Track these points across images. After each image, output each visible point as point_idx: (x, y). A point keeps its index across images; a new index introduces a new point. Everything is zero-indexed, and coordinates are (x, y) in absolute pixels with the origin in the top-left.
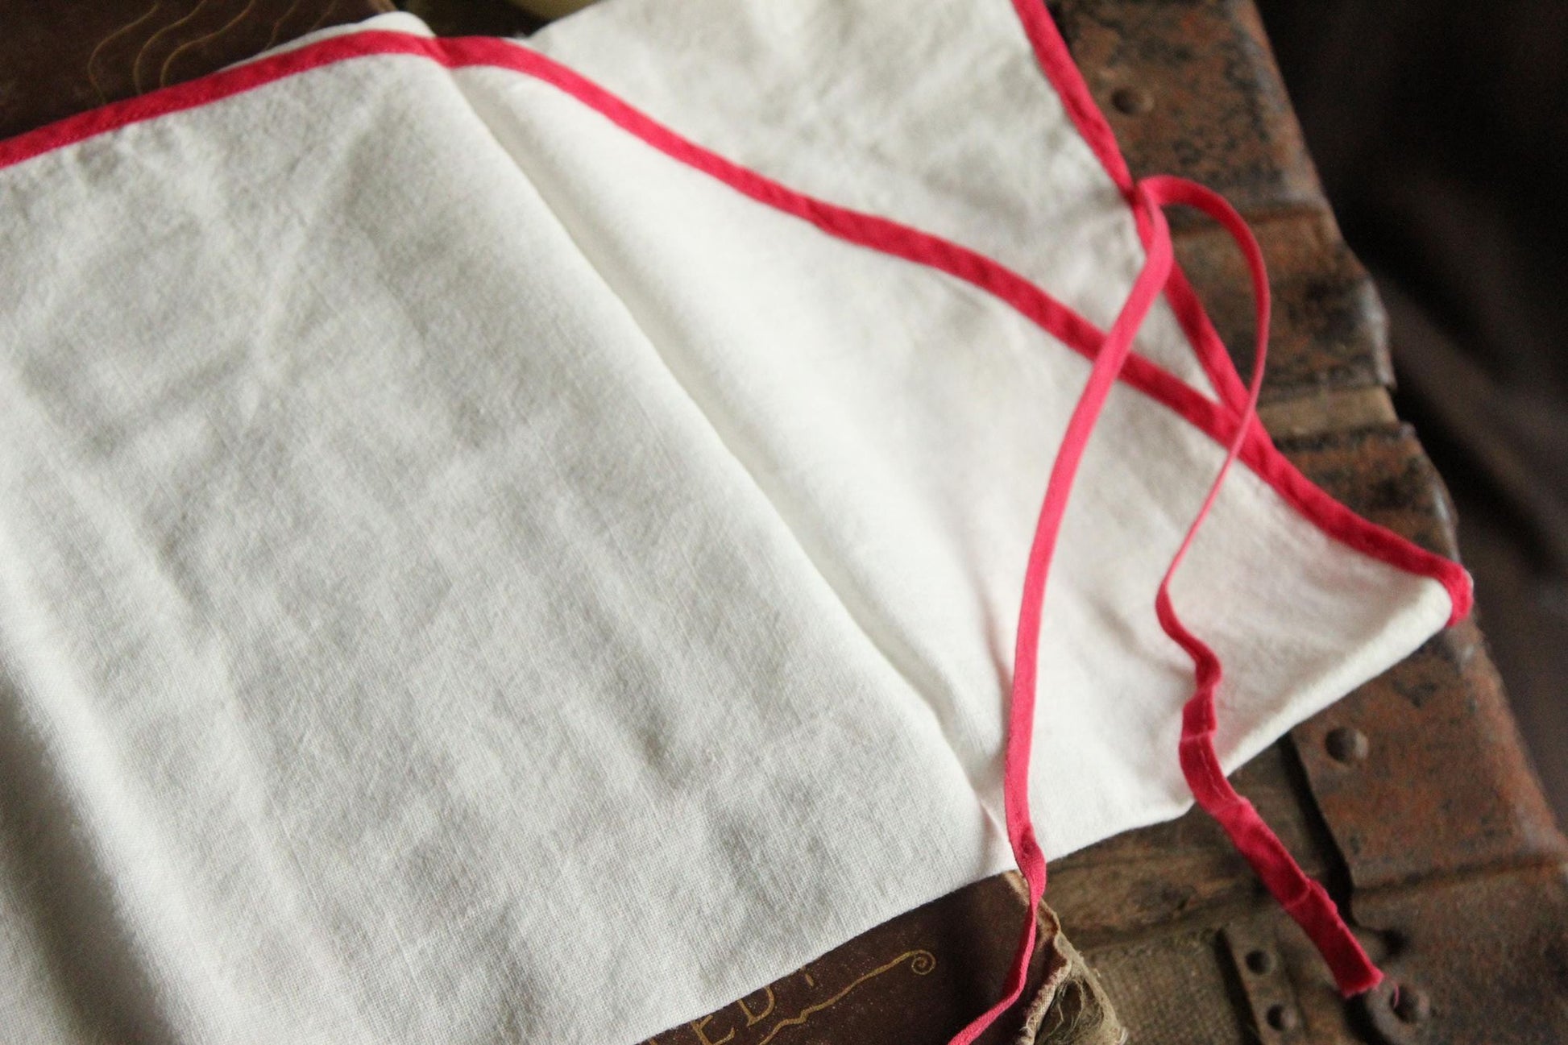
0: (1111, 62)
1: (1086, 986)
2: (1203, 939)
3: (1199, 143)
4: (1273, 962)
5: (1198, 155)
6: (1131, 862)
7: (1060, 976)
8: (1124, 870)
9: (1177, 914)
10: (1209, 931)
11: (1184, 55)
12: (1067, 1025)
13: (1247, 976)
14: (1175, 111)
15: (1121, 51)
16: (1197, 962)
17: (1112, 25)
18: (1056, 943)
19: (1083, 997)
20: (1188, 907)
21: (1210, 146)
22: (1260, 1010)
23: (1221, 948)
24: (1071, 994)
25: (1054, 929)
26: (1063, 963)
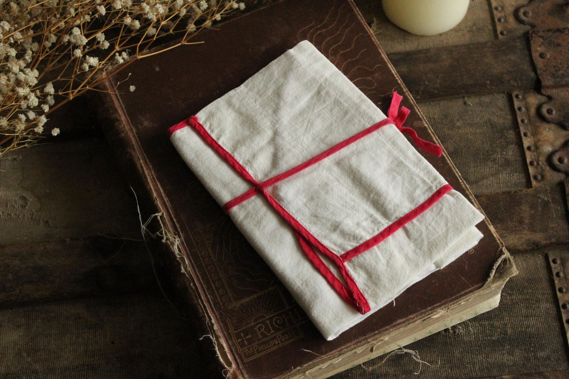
0: (540, 46)
1: (509, 259)
2: (542, 254)
3: (560, 67)
4: (559, 262)
5: (560, 69)
6: (526, 234)
7: (503, 257)
8: (523, 236)
9: (536, 248)
10: (544, 253)
11: (559, 45)
12: (503, 268)
13: (552, 264)
14: (555, 58)
15: (543, 43)
16: (539, 260)
17: (541, 37)
18: (503, 249)
19: (508, 262)
20: (539, 247)
21: (563, 67)
22: (554, 272)
23: (546, 257)
24: (505, 261)
25: (503, 246)
26: (504, 254)
